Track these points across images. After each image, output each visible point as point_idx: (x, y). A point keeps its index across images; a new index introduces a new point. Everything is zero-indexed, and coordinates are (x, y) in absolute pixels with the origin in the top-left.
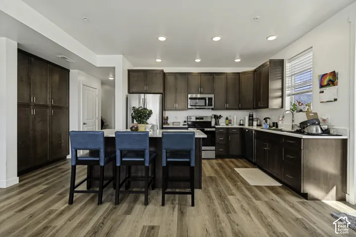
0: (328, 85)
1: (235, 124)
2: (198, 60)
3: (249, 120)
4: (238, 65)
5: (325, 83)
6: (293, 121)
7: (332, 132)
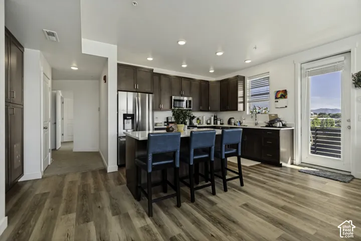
0: (281, 97)
1: (204, 123)
2: (184, 66)
3: (214, 120)
4: (211, 75)
5: (279, 96)
6: (256, 120)
7: (287, 126)
